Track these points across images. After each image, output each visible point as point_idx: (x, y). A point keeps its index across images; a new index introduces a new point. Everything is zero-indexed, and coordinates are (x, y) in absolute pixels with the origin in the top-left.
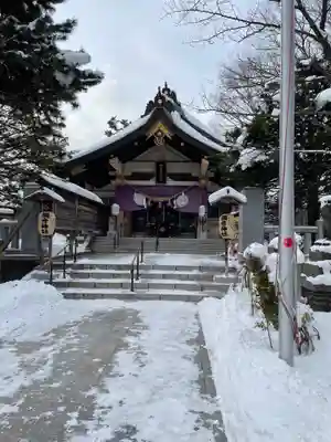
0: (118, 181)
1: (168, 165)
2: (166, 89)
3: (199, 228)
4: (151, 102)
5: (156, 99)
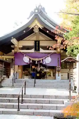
0: (16, 50)
1: (40, 42)
2: (40, 6)
3: (57, 74)
4: (32, 11)
5: (35, 10)
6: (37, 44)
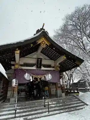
5: (41, 29)
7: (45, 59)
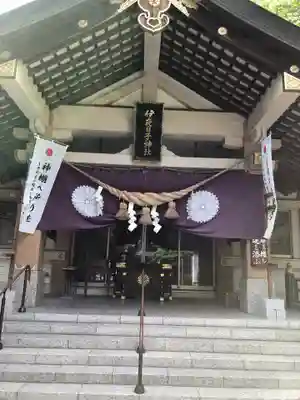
6: (148, 122)
7: (190, 109)
